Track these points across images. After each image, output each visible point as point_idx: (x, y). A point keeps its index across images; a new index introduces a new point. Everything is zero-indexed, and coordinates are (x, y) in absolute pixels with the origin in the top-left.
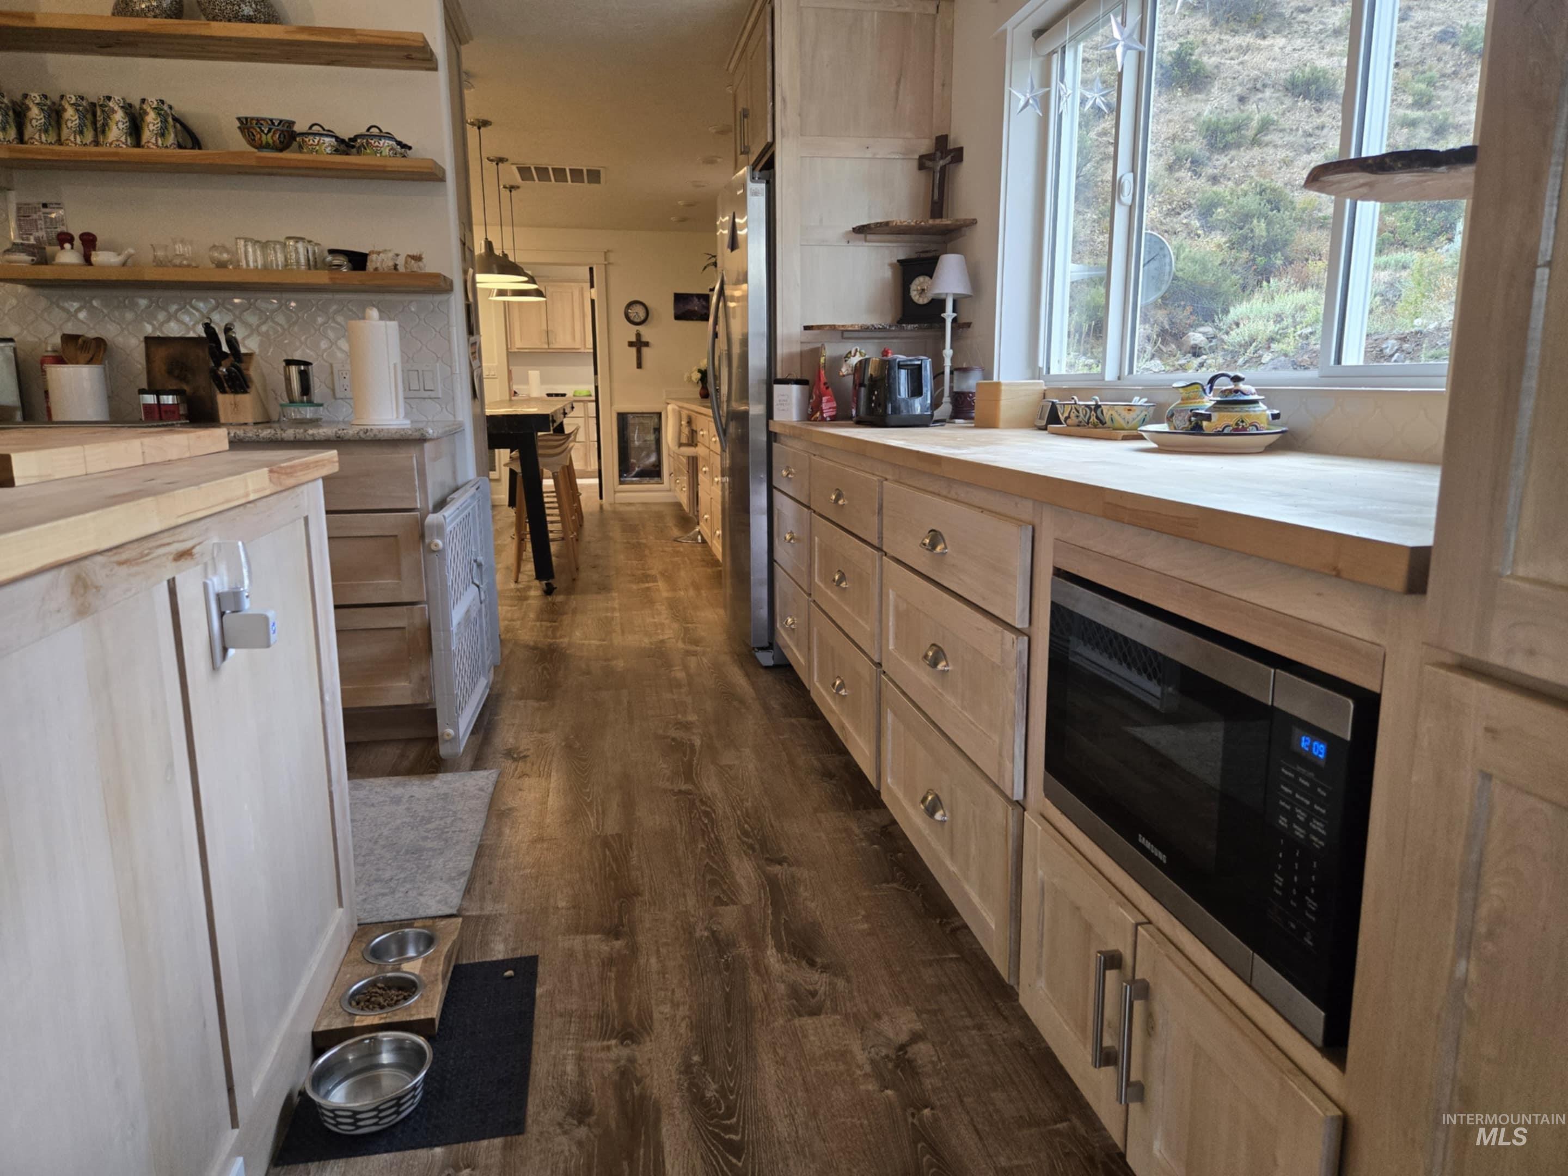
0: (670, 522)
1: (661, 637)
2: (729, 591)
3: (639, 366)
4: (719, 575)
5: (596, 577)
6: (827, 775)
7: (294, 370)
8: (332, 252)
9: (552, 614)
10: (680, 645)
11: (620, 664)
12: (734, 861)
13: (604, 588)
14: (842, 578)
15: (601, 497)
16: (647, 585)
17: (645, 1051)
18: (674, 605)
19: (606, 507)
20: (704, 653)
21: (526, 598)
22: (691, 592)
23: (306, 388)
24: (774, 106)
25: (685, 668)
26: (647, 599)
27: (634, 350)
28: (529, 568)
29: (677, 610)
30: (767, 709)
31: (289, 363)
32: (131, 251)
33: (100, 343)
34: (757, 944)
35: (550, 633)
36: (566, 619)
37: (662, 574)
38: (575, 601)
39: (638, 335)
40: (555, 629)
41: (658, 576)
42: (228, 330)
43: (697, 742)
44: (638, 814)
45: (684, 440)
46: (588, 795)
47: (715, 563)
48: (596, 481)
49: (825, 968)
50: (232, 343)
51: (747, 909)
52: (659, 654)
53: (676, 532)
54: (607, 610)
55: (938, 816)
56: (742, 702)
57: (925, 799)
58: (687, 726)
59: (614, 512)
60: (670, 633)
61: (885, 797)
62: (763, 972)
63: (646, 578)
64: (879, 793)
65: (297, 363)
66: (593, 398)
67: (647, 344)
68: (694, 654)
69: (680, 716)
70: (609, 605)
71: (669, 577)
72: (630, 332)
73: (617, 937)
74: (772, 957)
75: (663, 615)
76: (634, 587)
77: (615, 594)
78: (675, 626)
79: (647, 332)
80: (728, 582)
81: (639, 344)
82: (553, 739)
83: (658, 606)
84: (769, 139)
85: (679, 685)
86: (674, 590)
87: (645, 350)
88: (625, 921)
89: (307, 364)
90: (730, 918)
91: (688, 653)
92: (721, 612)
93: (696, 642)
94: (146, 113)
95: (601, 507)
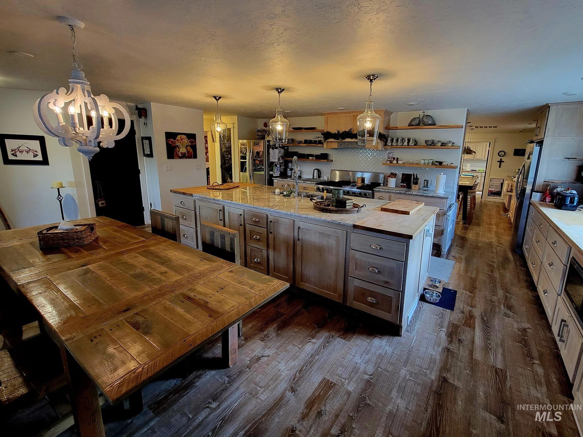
0: (501, 209)
1: (491, 241)
2: (512, 232)
3: (500, 167)
4: (511, 227)
5: (477, 221)
6: (526, 281)
7: (426, 181)
8: (436, 162)
9: (465, 229)
10: (496, 244)
11: (480, 245)
12: (498, 290)
13: (478, 225)
14: (539, 241)
15: (482, 198)
16: (490, 226)
17: (474, 310)
18: (497, 233)
19: (483, 202)
20: (502, 247)
21: (459, 224)
22: (502, 231)
23: (427, 185)
24: (545, 130)
25: (496, 249)
26: (490, 230)
27: (499, 163)
28: (461, 216)
29: (497, 234)
30: (515, 264)
31: (425, 180)
32: (404, 161)
33: (396, 174)
34: (500, 304)
35: (464, 234)
36: (468, 231)
37: (495, 224)
38: (470, 227)
39: (501, 159)
40: (465, 233)
41: (494, 224)
42: (416, 175)
43: (495, 266)
44: (479, 276)
45: (509, 190)
46: (469, 269)
47: (511, 224)
48: (481, 193)
49: (513, 312)
50: (417, 176)
51: (499, 298)
52: (490, 244)
53: (502, 212)
54: (479, 231)
55: (546, 294)
56: (509, 260)
57: (544, 291)
58: (494, 262)
59: (485, 203)
60: (494, 240)
61: (538, 289)
62: (500, 308)
63: (490, 224)
64: (537, 288)
65: (427, 180)
66: (485, 172)
67: (503, 162)
68: (499, 246)
69: (492, 260)
70: (479, 229)
71: (497, 225)
72: (499, 159)
73: (472, 293)
74: (502, 306)
75: (493, 235)
76: (487, 226)
77: (481, 227)
78: (496, 238)
79: (503, 159)
80: (513, 230)
81: (501, 162)
82: (463, 257)
83: (492, 233)
84: (543, 137)
85: (494, 253)
86: (498, 229)
87: (502, 163)
88: (474, 291)
89: (428, 181)
90: (495, 298)
91: (498, 246)
92: (510, 237)
93: (500, 244)
94: (411, 140)
95: (481, 201)
